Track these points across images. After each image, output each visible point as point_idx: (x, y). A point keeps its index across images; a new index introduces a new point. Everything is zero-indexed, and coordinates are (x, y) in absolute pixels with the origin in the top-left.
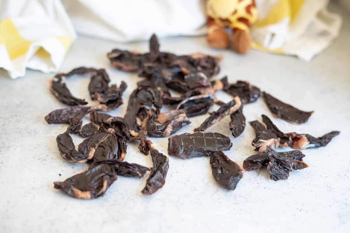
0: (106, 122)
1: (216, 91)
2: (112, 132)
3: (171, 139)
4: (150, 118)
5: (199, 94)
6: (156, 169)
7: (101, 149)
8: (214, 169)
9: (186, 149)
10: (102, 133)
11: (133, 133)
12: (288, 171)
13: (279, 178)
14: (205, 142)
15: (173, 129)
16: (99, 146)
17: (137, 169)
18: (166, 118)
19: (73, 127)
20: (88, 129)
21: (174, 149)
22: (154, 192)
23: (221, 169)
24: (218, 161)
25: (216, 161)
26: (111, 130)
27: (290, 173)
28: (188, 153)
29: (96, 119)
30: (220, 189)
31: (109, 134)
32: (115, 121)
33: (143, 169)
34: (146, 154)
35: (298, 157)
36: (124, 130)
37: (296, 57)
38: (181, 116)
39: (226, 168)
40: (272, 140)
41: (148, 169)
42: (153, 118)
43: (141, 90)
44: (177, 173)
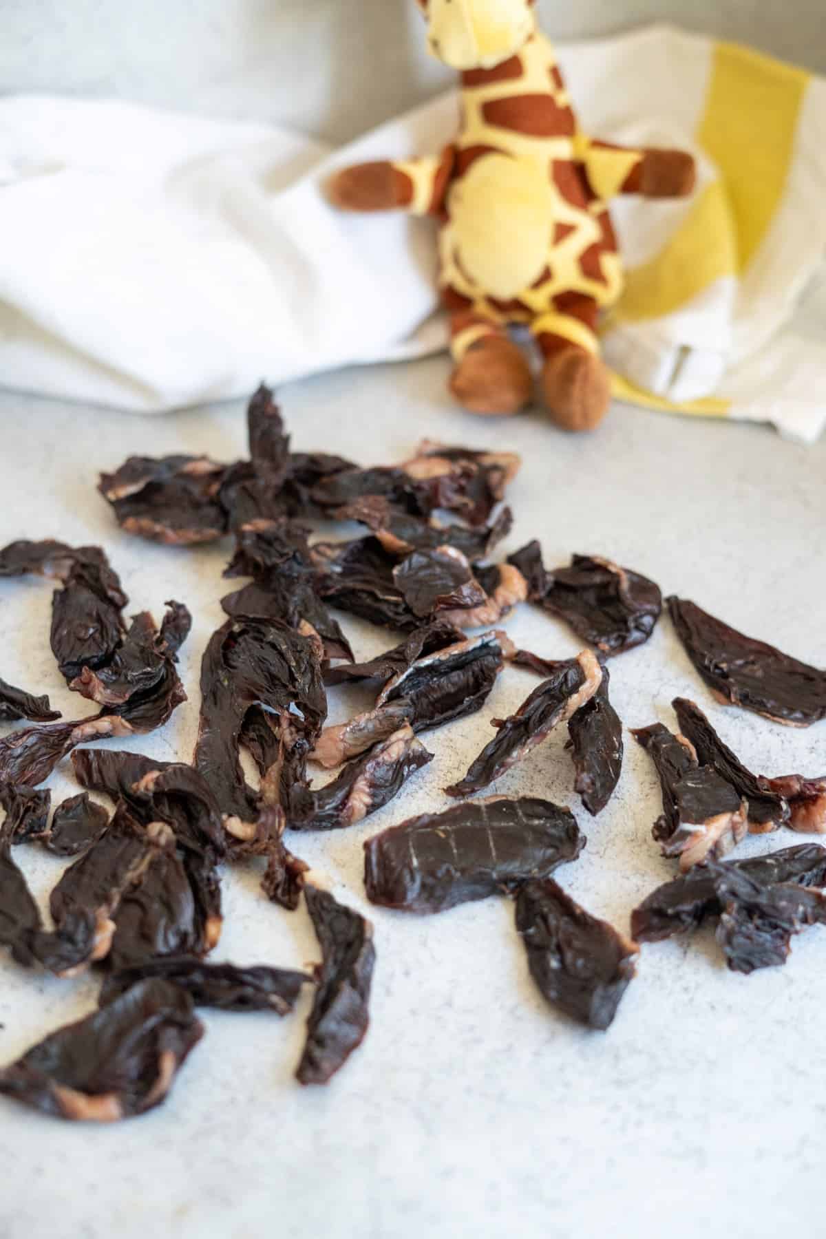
0: (135, 792)
1: (505, 611)
2: (163, 840)
3: (374, 847)
4: (289, 755)
5: (450, 638)
6: (331, 972)
7: (135, 911)
8: (535, 950)
9: (430, 881)
10: (126, 841)
11: (236, 826)
12: (785, 936)
13: (757, 963)
14: (492, 844)
15: (373, 796)
16: (126, 900)
17: (267, 984)
18: (341, 746)
19: (21, 823)
20: (74, 821)
21: (387, 881)
22: (336, 1069)
23: (559, 949)
24: (545, 919)
25: (538, 920)
26: (160, 831)
27: (794, 942)
28: (439, 893)
29: (96, 776)
30: (559, 1027)
31: (151, 847)
32: (170, 790)
33: (289, 981)
34: (290, 906)
35: (815, 871)
36: (203, 823)
37: (770, 426)
38: (398, 740)
39: (577, 944)
40: (723, 821)
41: (306, 978)
42: (297, 756)
43: (243, 632)
44: (407, 974)
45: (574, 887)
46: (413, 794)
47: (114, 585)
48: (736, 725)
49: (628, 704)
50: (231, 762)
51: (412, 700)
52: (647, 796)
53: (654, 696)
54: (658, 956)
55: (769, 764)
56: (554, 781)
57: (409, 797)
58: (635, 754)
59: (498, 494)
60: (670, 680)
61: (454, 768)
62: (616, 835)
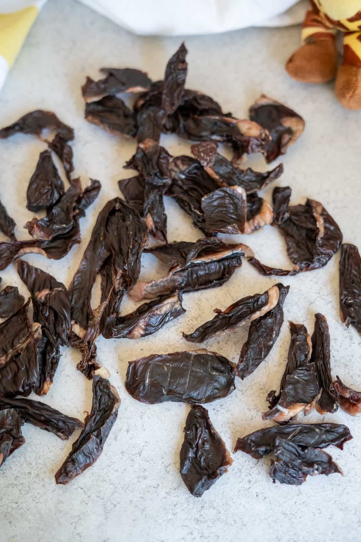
0: (36, 298)
1: (257, 228)
2: (36, 336)
3: (132, 365)
4: (115, 294)
10: (24, 325)
11: (77, 329)
14: (188, 380)
15: (145, 330)
17: (60, 424)
18: (144, 293)
21: (133, 384)
23: (196, 448)
24: (197, 428)
25: (194, 429)
26: (37, 329)
27: (309, 477)
29: (25, 276)
31: (31, 336)
33: (71, 424)
34: (89, 378)
40: (299, 409)
41: (80, 424)
42: (118, 297)
43: (119, 210)
44: (128, 431)
45: (223, 407)
46: (170, 328)
47: (68, 159)
48: (344, 334)
49: (296, 304)
50: (89, 286)
51: (188, 274)
52: (280, 364)
53: (311, 303)
54: (245, 459)
55: (349, 364)
56: (239, 341)
57: (167, 329)
58: (285, 337)
59: (283, 150)
60: (323, 295)
61: (195, 318)
62: (255, 383)
